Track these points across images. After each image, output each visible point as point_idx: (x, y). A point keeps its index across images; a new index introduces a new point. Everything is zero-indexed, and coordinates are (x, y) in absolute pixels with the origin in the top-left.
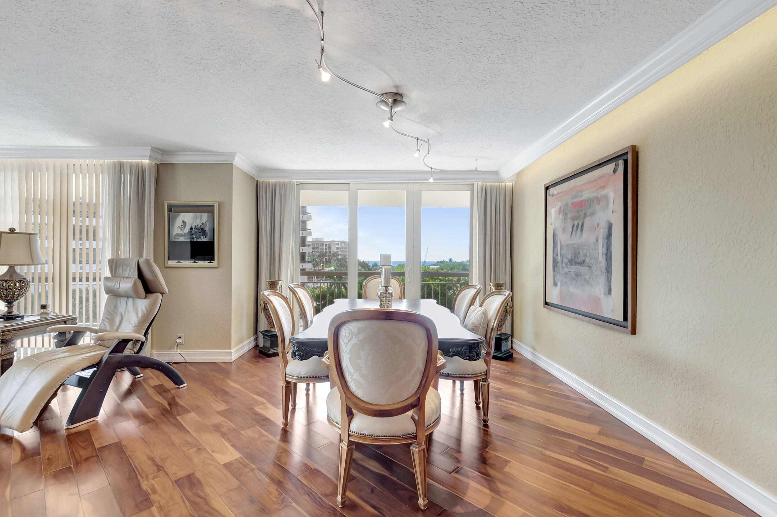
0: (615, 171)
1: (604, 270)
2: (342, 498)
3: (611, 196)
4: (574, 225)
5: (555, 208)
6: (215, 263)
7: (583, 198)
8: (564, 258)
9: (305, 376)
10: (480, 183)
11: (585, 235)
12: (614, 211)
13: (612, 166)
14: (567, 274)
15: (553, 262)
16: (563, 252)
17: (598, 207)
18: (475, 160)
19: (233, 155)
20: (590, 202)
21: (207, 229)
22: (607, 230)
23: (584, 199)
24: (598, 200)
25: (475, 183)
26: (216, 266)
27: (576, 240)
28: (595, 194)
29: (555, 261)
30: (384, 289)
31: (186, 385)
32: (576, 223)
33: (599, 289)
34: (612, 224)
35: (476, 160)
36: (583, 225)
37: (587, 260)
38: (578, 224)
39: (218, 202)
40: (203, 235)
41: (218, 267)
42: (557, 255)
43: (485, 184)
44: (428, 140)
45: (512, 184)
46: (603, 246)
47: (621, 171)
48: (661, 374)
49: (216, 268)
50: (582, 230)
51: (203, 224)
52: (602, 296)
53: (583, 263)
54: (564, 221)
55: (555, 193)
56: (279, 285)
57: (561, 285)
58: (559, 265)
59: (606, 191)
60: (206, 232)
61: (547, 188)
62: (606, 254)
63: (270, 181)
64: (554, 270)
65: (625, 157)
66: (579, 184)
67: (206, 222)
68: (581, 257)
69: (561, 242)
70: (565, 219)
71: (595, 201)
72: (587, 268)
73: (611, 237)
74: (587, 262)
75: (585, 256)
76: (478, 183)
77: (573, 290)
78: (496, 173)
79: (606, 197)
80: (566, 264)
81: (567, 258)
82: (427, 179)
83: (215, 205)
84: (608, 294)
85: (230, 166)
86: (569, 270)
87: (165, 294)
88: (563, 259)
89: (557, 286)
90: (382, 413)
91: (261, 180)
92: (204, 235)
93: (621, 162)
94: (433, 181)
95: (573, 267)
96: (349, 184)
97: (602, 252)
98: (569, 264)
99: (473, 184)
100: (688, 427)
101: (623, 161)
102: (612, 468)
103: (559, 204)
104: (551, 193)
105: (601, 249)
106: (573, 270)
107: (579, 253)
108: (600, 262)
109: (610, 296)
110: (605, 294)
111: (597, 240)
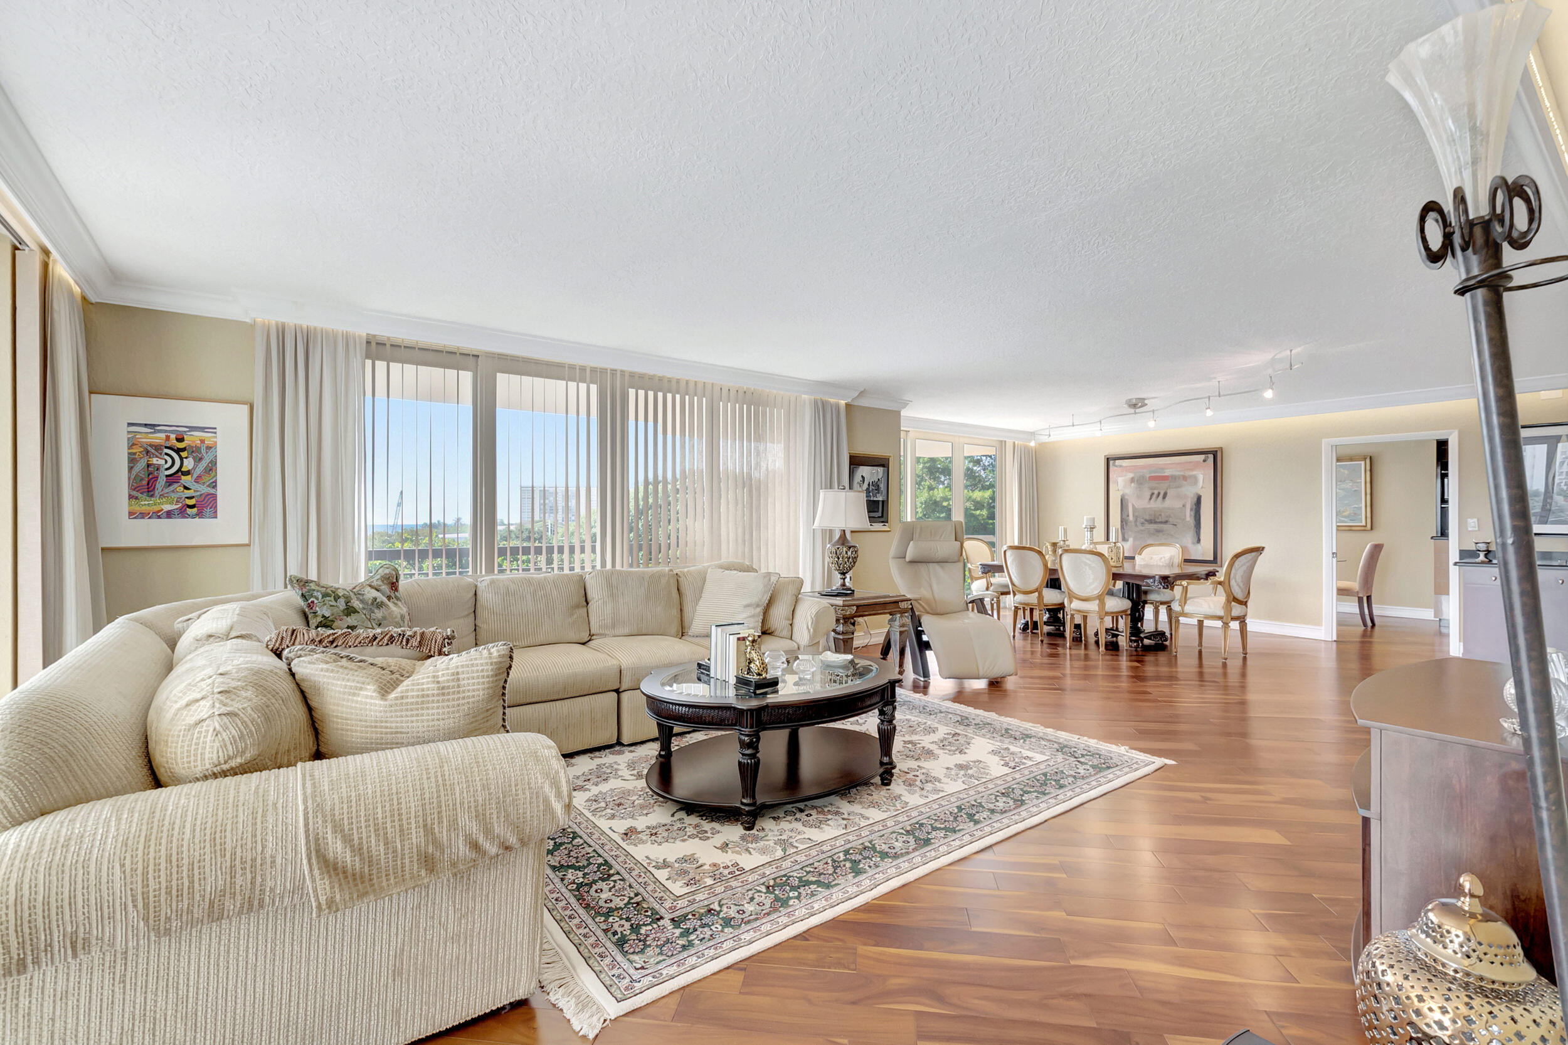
0: (1202, 461)
1: (1193, 527)
3: (1201, 477)
4: (1153, 494)
5: (1122, 477)
7: (1166, 474)
8: (1138, 518)
11: (1168, 503)
12: (1204, 487)
13: (1202, 457)
14: (1142, 529)
15: (1122, 522)
16: (1136, 514)
17: (1186, 483)
20: (1174, 478)
22: (1196, 500)
23: (1168, 474)
24: (1185, 478)
27: (1156, 504)
28: (1182, 473)
29: (1124, 521)
32: (1156, 492)
33: (1188, 539)
34: (1202, 496)
36: (1165, 494)
37: (1170, 520)
38: (1159, 493)
40: (878, 493)
42: (1127, 516)
46: (1191, 510)
47: (1211, 462)
50: (1164, 497)
51: (879, 480)
52: (1189, 545)
53: (1166, 522)
54: (1137, 488)
55: (1121, 465)
57: (1134, 540)
58: (1131, 522)
59: (1194, 473)
60: (881, 489)
61: (1109, 460)
62: (1195, 516)
64: (1121, 527)
65: (1213, 453)
66: (1161, 463)
68: (1162, 518)
69: (1133, 505)
70: (1139, 487)
71: (1182, 478)
72: (1169, 526)
73: (1200, 505)
75: (1168, 517)
79: (1195, 478)
80: (1141, 523)
81: (1142, 518)
84: (1197, 543)
86: (1146, 527)
88: (1136, 519)
89: (1127, 541)
92: (880, 493)
93: (1211, 457)
95: (1151, 525)
97: (1191, 515)
98: (1144, 523)
101: (1214, 456)
103: (1131, 475)
104: (1115, 464)
105: (1189, 513)
106: (1152, 528)
107: (1160, 515)
108: (1188, 522)
109: (1199, 544)
110: (1194, 543)
111: (1184, 506)
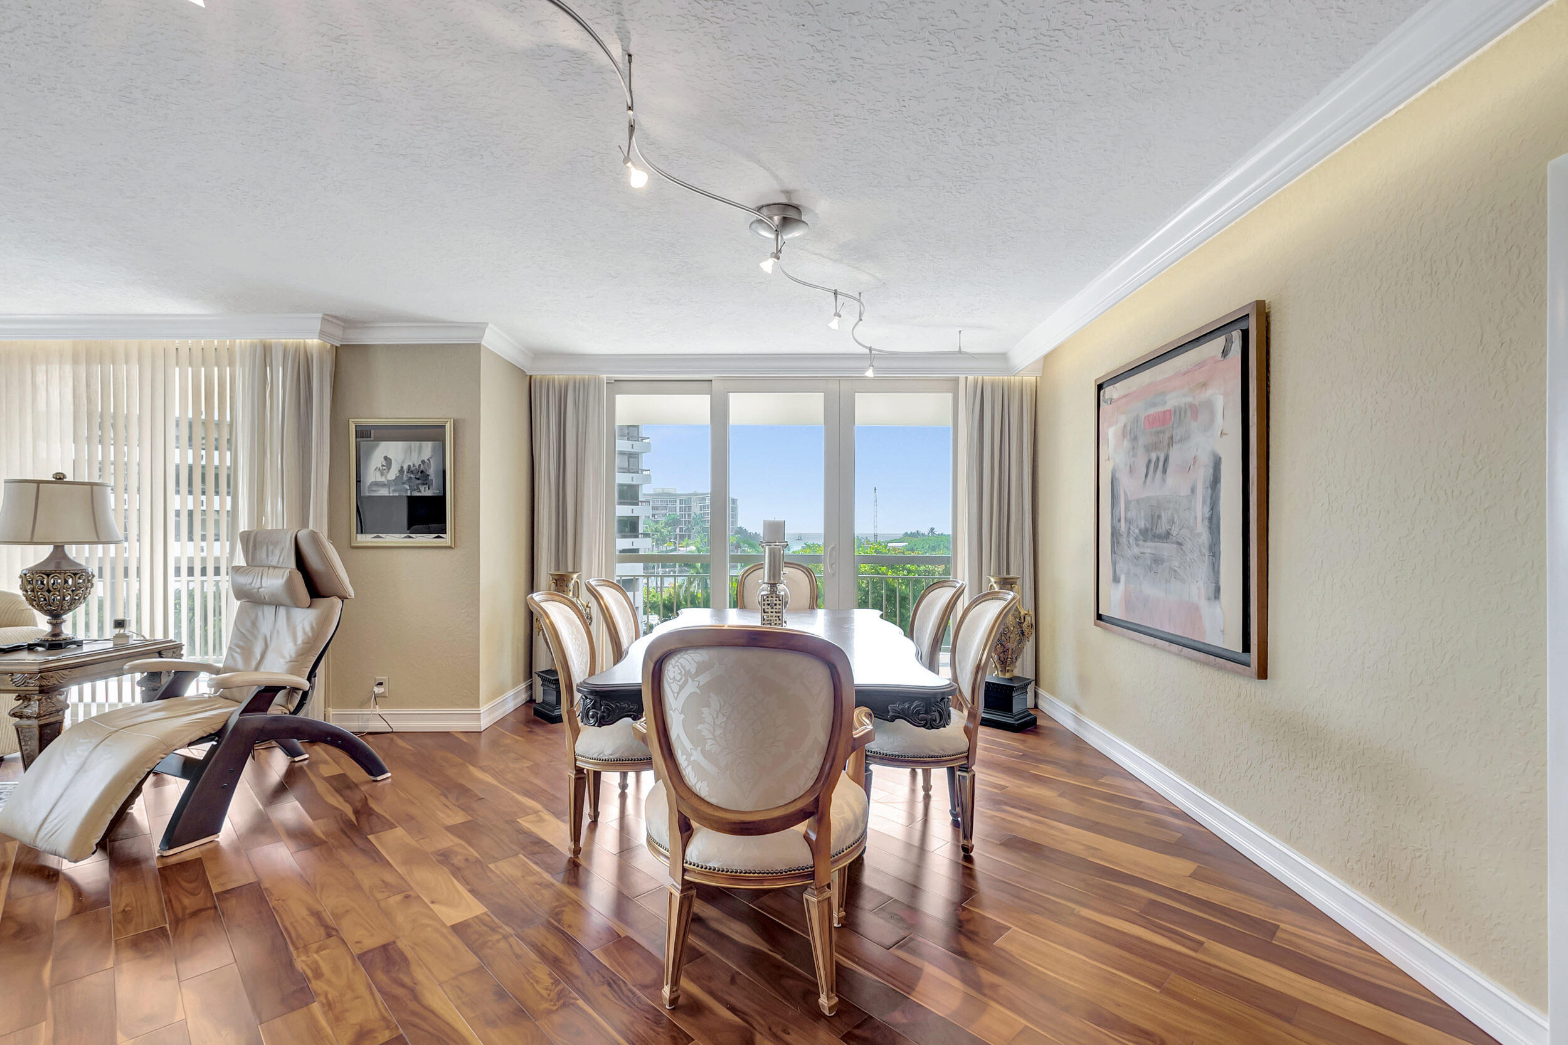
0: (1225, 353)
1: (1206, 551)
2: (672, 991)
3: (1219, 402)
4: (1150, 461)
5: (1114, 428)
6: (446, 540)
7: (1167, 407)
8: (1131, 527)
9: (611, 757)
10: (971, 378)
11: (1171, 480)
12: (1224, 432)
13: (1219, 342)
14: (1137, 558)
15: (1112, 535)
16: (1129, 515)
17: (1194, 425)
18: (958, 333)
19: (481, 327)
20: (1179, 414)
21: (432, 472)
22: (1211, 471)
23: (1169, 408)
24: (1194, 410)
25: (962, 377)
26: (449, 544)
27: (1155, 490)
28: (1189, 400)
29: (1115, 533)
30: (769, 588)
31: (389, 774)
32: (1154, 456)
33: (1196, 589)
34: (1220, 458)
35: (960, 331)
36: (1166, 460)
37: (1175, 531)
38: (1158, 459)
39: (452, 420)
40: (423, 484)
41: (453, 546)
42: (1119, 521)
43: (980, 378)
44: (860, 294)
45: (1035, 378)
46: (1204, 503)
47: (1238, 352)
48: (1314, 757)
49: (450, 547)
50: (1165, 471)
51: (423, 462)
52: (1203, 604)
53: (1166, 537)
54: (1131, 453)
55: (1115, 396)
56: (573, 582)
57: (1127, 581)
58: (1123, 540)
59: (1209, 393)
60: (430, 478)
61: (1100, 387)
62: (1211, 519)
63: (556, 376)
64: (1113, 551)
65: (1243, 325)
66: (1158, 379)
67: (430, 458)
68: (1163, 524)
69: (1125, 494)
70: (1134, 448)
71: (1189, 413)
72: (1175, 546)
73: (1218, 485)
74: (1174, 535)
75: (1172, 522)
76: (966, 378)
77: (1150, 590)
78: (1003, 356)
79: (1209, 405)
80: (1136, 539)
81: (1137, 526)
82: (865, 369)
83: (448, 426)
84: (1213, 598)
85: (474, 350)
86: (1142, 551)
87: (348, 598)
88: (1130, 529)
89: (1119, 582)
90: (744, 826)
91: (537, 373)
92: (427, 484)
93: (1237, 335)
94: (874, 374)
95: (1149, 544)
96: (711, 381)
97: (1203, 515)
98: (1141, 538)
99: (957, 380)
100: (1364, 866)
101: (1241, 332)
102: (1210, 944)
103: (1123, 419)
104: (1107, 397)
105: (1200, 509)
106: (1149, 551)
107: (1159, 517)
108: (1199, 535)
109: (1217, 602)
110: (1209, 599)
111: (1193, 491)
